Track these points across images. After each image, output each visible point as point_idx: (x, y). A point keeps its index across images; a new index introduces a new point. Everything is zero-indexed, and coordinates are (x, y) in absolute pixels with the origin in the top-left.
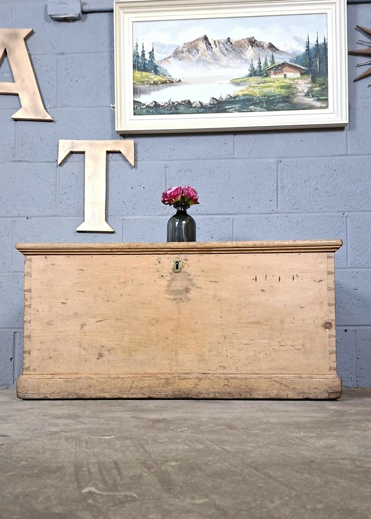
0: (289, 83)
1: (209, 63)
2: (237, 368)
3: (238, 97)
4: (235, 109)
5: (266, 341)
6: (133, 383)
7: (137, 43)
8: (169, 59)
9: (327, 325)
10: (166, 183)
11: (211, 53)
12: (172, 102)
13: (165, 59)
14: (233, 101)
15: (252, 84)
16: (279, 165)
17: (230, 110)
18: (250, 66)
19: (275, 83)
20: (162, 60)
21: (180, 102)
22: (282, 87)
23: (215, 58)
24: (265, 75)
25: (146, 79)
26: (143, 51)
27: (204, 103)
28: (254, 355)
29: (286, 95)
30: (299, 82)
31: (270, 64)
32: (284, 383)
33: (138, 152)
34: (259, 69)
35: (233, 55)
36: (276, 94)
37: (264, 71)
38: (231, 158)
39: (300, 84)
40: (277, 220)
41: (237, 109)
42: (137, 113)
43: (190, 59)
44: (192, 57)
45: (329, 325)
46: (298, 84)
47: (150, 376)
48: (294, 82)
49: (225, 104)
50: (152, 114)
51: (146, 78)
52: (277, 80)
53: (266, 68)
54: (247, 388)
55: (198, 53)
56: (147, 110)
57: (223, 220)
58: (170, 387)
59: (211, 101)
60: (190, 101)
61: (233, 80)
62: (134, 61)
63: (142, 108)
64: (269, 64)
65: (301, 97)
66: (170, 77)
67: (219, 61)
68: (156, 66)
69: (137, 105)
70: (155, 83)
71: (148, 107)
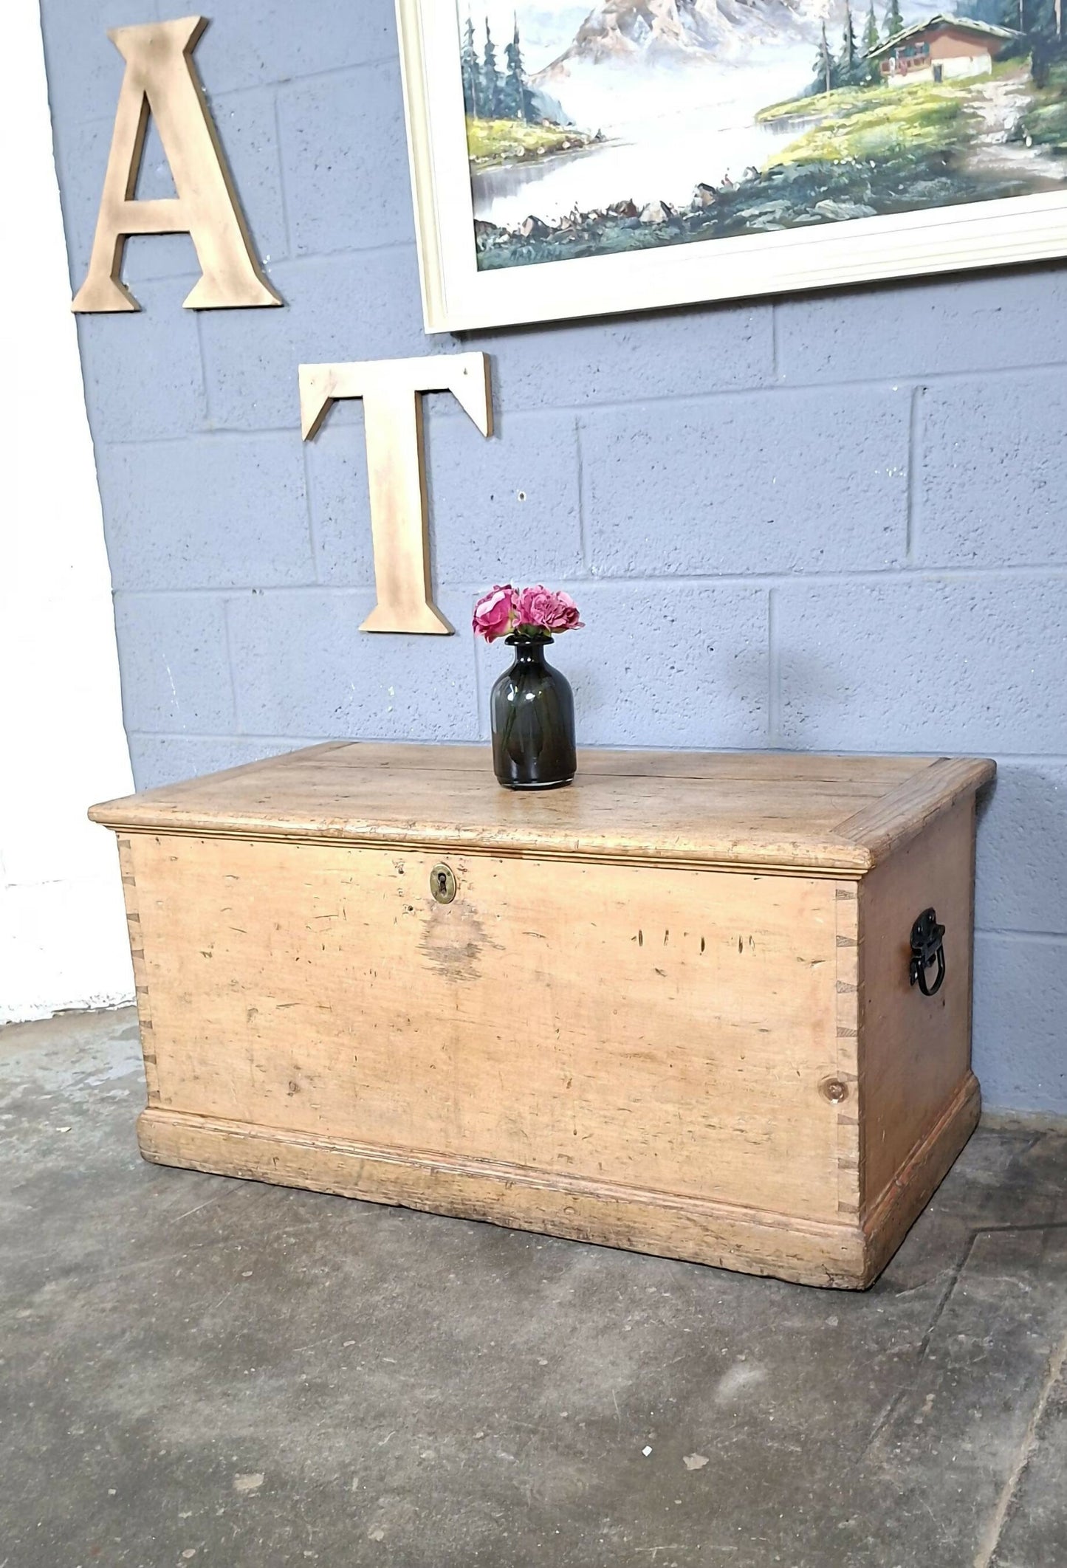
0: (951, 99)
1: (686, 58)
2: (600, 1164)
3: (780, 173)
4: (770, 217)
5: (670, 1108)
6: (362, 1168)
7: (469, 22)
8: (565, 62)
9: (834, 1089)
10: (580, 477)
11: (688, 19)
12: (581, 215)
13: (553, 65)
14: (765, 189)
15: (826, 118)
16: (920, 401)
17: (758, 223)
18: (818, 50)
19: (904, 106)
20: (544, 71)
21: (605, 212)
22: (927, 118)
23: (704, 38)
24: (869, 78)
25: (503, 143)
26: (489, 47)
27: (676, 208)
28: (640, 1139)
29: (942, 146)
30: (989, 89)
31: (887, 33)
32: (712, 1227)
33: (502, 384)
34: (848, 58)
35: (761, 16)
36: (908, 144)
37: (866, 63)
38: (765, 388)
39: (991, 100)
40: (906, 593)
41: (777, 216)
42: (486, 263)
43: (628, 53)
44: (632, 45)
45: (840, 1089)
46: (984, 99)
47: (399, 1155)
48: (970, 91)
49: (741, 202)
50: (529, 260)
51: (505, 140)
52: (910, 93)
53: (872, 52)
54: (619, 1223)
55: (651, 26)
56: (513, 248)
57: (742, 594)
58: (442, 1191)
59: (696, 196)
60: (634, 203)
61: (764, 111)
62: (466, 86)
63: (499, 244)
64: (883, 34)
65: (992, 150)
66: (570, 128)
67: (718, 47)
68: (529, 95)
69: (485, 236)
70: (531, 155)
71: (515, 236)
